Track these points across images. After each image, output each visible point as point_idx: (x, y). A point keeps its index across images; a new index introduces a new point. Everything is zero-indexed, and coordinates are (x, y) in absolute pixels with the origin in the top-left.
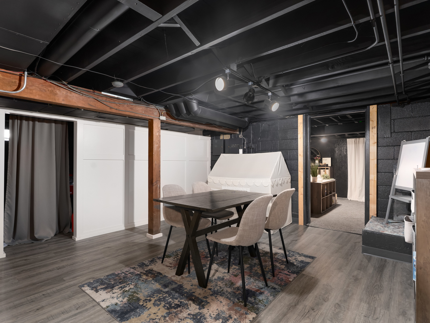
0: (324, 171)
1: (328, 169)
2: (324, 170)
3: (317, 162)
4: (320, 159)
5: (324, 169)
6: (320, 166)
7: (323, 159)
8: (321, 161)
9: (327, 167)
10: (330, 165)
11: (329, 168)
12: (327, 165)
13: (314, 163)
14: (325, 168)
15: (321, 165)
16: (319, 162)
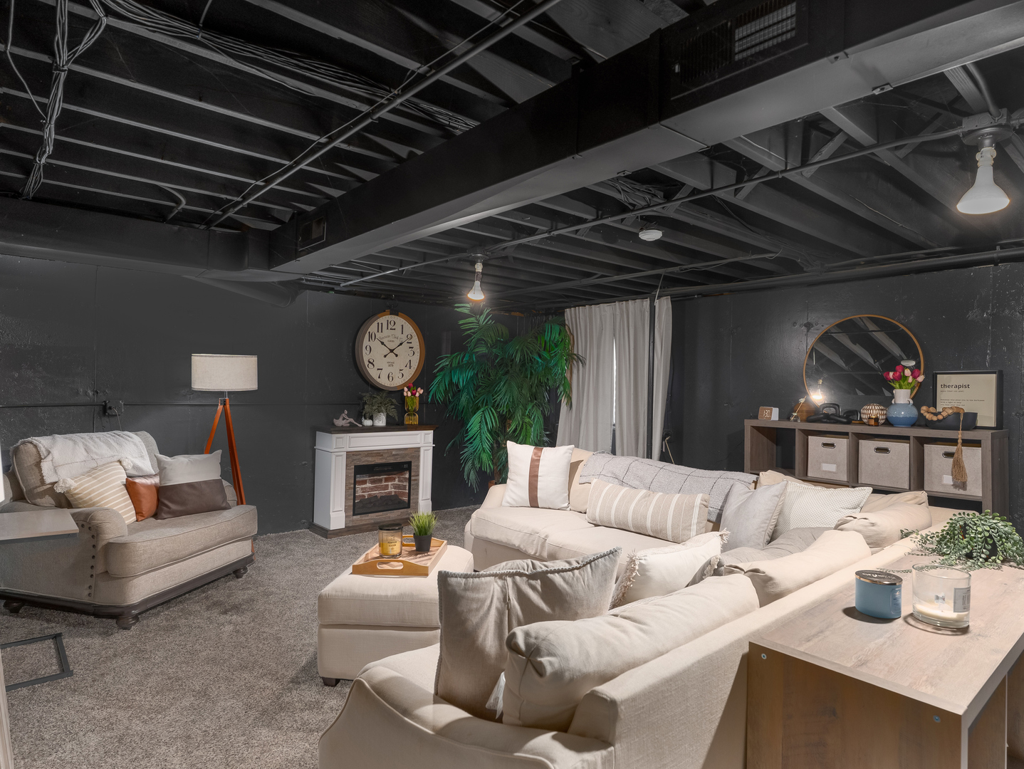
0: (949, 455)
1: (977, 443)
2: (952, 449)
3: (902, 396)
4: (921, 379)
5: (953, 442)
6: (920, 422)
7: (942, 379)
8: (925, 395)
9: (970, 435)
10: (987, 417)
11: (986, 437)
12: (969, 421)
13: (887, 402)
14: (960, 435)
15: (928, 416)
16: (918, 400)
